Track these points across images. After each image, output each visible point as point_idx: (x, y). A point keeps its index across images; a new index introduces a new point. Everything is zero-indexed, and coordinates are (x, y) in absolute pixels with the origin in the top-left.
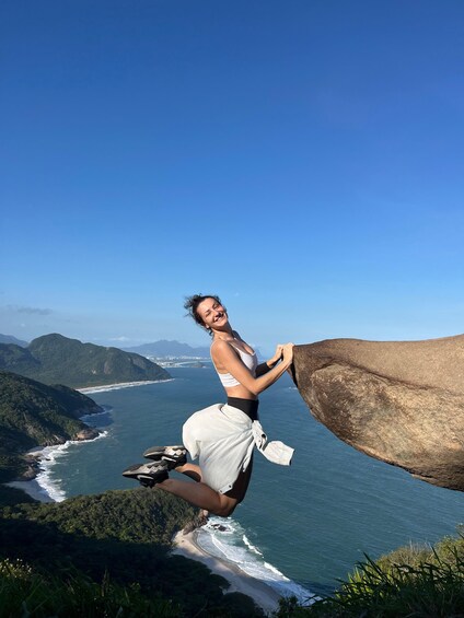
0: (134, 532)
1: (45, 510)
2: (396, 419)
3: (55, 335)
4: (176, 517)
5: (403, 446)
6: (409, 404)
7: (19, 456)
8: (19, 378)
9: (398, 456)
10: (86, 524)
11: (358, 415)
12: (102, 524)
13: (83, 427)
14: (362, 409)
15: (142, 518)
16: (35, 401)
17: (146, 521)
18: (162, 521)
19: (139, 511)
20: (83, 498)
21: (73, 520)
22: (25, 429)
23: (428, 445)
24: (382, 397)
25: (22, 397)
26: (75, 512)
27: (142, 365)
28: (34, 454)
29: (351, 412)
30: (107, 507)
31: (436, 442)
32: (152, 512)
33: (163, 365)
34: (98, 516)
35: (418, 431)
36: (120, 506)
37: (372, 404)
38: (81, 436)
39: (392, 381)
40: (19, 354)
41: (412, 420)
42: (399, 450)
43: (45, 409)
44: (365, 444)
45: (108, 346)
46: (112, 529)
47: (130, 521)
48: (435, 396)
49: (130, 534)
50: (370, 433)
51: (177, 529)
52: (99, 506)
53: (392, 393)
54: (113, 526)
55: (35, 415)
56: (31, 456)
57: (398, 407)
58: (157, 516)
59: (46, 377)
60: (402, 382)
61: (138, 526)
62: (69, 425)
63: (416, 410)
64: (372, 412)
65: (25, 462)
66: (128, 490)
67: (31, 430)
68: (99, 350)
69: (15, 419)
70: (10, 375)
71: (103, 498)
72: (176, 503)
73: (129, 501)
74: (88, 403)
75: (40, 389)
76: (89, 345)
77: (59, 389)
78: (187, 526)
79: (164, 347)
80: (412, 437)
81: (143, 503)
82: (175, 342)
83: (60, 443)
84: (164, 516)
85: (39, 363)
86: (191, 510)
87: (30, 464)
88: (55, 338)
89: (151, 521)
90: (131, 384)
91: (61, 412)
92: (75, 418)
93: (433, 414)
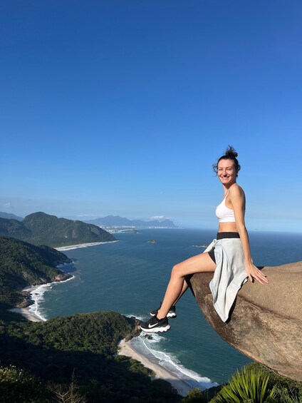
0: (93, 341)
1: (35, 327)
2: (266, 337)
3: (40, 213)
4: (120, 331)
5: (272, 356)
6: (277, 328)
7: (17, 292)
8: (17, 241)
9: (269, 362)
10: (62, 335)
11: (239, 329)
12: (72, 336)
13: (59, 272)
14: (242, 325)
15: (98, 332)
16: (27, 256)
17: (101, 334)
18: (111, 333)
19: (96, 327)
20: (59, 319)
21: (53, 333)
22: (21, 274)
23: (290, 359)
24: (256, 320)
25: (19, 254)
26: (54, 328)
27: (97, 232)
28: (27, 290)
29: (234, 326)
30: (75, 324)
31: (296, 357)
32: (104, 328)
33: (111, 231)
34: (69, 330)
35: (283, 348)
36: (83, 324)
37: (249, 323)
38: (58, 278)
39: (263, 309)
40: (17, 225)
41: (278, 340)
42: (269, 358)
43: (34, 261)
44: (244, 348)
45: (74, 219)
46: (79, 339)
47: (90, 333)
48: (295, 325)
49: (91, 342)
50: (248, 342)
51: (121, 338)
52: (70, 324)
53: (264, 318)
54: (80, 336)
55: (28, 265)
56: (25, 292)
57: (268, 329)
58: (108, 330)
59: (35, 240)
60: (271, 311)
61: (95, 337)
62: (50, 271)
63: (282, 333)
64: (249, 328)
65: (22, 296)
66: (88, 313)
67: (25, 275)
68: (69, 222)
69: (15, 268)
70: (12, 239)
71: (73, 318)
72: (120, 321)
73: (89, 320)
74: (62, 257)
75: (31, 248)
76: (62, 219)
77: (44, 248)
78: (127, 337)
79: (111, 220)
80: (279, 351)
81: (99, 322)
82: (118, 216)
83: (44, 283)
84: (112, 330)
85: (30, 231)
86: (129, 326)
87: (25, 297)
88: (40, 215)
89: (104, 333)
90: (90, 244)
91: (45, 263)
92: (54, 266)
93: (294, 338)
